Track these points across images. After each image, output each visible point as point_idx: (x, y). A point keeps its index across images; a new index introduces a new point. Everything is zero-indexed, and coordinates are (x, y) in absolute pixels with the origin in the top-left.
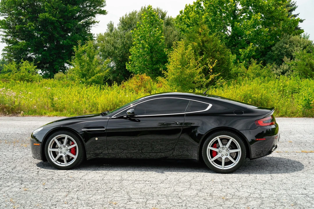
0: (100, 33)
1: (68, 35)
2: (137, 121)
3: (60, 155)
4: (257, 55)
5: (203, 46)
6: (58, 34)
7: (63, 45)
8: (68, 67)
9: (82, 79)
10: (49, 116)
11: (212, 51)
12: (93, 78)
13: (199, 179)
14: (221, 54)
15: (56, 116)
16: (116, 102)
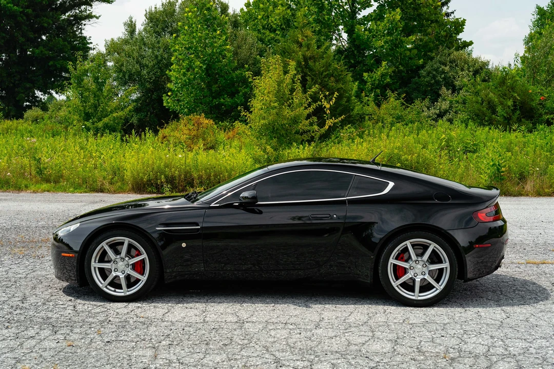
0: (112, 39)
1: (42, 39)
2: (257, 213)
3: (114, 275)
4: (393, 83)
5: (306, 67)
6: (22, 37)
7: (34, 56)
8: (42, 97)
9: (86, 123)
10: (34, 191)
11: (323, 76)
12: (106, 120)
13: (381, 318)
14: (337, 81)
15: (48, 191)
16: (159, 167)
